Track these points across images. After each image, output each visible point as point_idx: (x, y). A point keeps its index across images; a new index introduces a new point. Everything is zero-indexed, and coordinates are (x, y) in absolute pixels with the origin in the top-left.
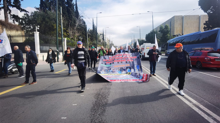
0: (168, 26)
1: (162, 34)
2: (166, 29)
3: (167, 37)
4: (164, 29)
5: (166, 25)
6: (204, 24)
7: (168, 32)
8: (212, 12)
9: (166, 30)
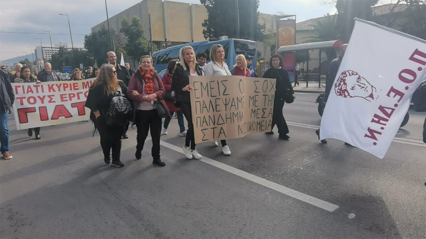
0: (138, 21)
1: (127, 37)
2: (135, 26)
3: (140, 45)
4: (130, 27)
5: (135, 19)
6: (203, 25)
7: (139, 34)
8: (210, 5)
9: (135, 28)
